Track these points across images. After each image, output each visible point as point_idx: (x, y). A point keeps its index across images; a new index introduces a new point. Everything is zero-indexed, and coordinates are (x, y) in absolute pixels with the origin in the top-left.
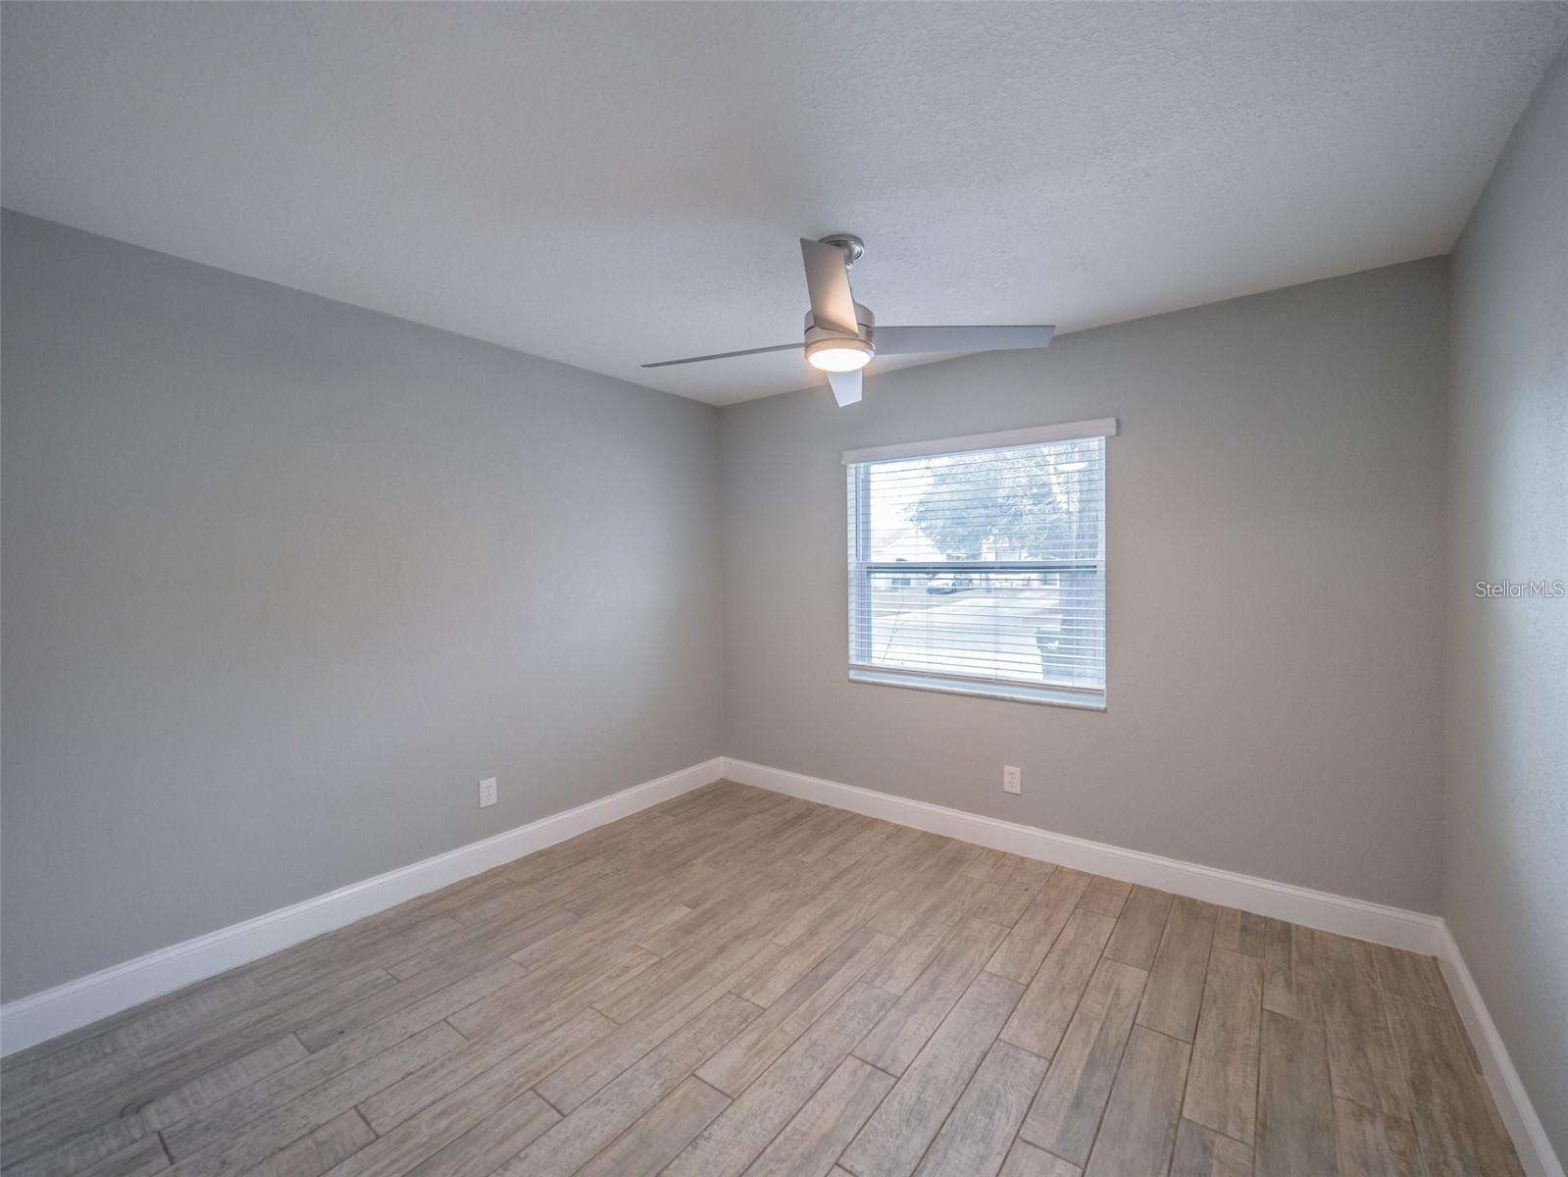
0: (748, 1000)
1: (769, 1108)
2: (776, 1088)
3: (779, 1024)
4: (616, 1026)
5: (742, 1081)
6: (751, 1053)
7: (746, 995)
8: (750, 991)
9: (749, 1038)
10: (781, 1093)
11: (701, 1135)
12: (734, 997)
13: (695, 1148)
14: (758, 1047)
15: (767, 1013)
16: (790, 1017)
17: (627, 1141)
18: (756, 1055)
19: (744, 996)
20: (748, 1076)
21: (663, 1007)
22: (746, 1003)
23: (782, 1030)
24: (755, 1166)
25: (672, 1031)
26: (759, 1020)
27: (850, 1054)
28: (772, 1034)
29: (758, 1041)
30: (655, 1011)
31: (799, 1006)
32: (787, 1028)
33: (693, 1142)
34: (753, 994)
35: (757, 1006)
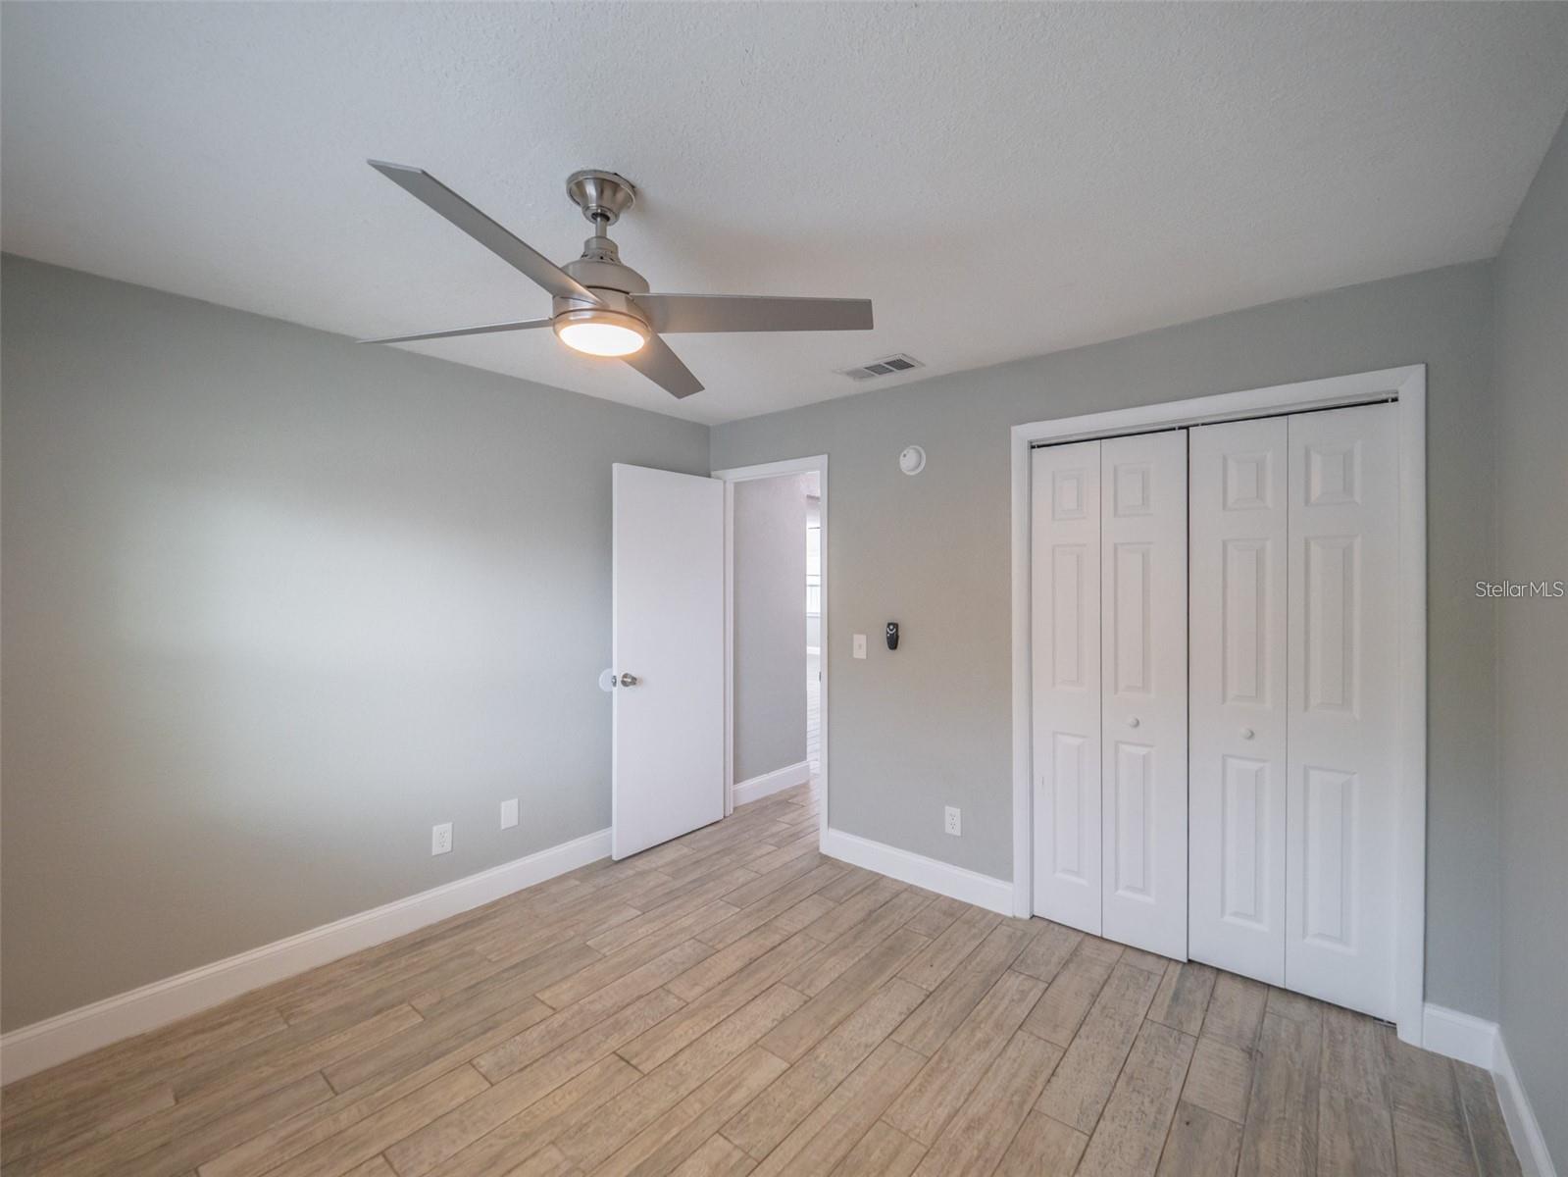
0: (736, 1147)
1: (728, 1036)
2: (720, 1051)
3: (705, 1112)
4: (884, 1118)
5: (749, 1056)
6: (737, 1081)
7: (737, 1155)
8: (732, 1161)
9: (740, 1096)
10: (716, 1046)
11: (781, 1022)
12: (752, 1153)
13: (783, 1015)
14: (730, 1087)
15: (716, 1128)
16: (692, 1120)
17: (833, 1020)
18: (734, 1079)
19: (741, 1154)
20: (745, 1059)
21: (839, 1142)
22: (737, 1142)
23: (703, 1103)
24: (742, 1004)
25: (819, 1108)
26: (725, 1118)
27: (645, 1076)
28: (715, 1100)
29: (730, 1094)
30: (846, 1136)
31: (677, 1135)
32: (697, 1106)
33: (784, 1019)
34: (729, 1155)
35: (726, 1138)
